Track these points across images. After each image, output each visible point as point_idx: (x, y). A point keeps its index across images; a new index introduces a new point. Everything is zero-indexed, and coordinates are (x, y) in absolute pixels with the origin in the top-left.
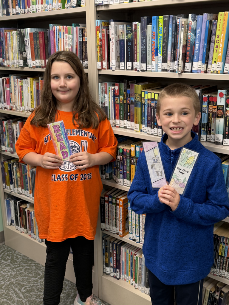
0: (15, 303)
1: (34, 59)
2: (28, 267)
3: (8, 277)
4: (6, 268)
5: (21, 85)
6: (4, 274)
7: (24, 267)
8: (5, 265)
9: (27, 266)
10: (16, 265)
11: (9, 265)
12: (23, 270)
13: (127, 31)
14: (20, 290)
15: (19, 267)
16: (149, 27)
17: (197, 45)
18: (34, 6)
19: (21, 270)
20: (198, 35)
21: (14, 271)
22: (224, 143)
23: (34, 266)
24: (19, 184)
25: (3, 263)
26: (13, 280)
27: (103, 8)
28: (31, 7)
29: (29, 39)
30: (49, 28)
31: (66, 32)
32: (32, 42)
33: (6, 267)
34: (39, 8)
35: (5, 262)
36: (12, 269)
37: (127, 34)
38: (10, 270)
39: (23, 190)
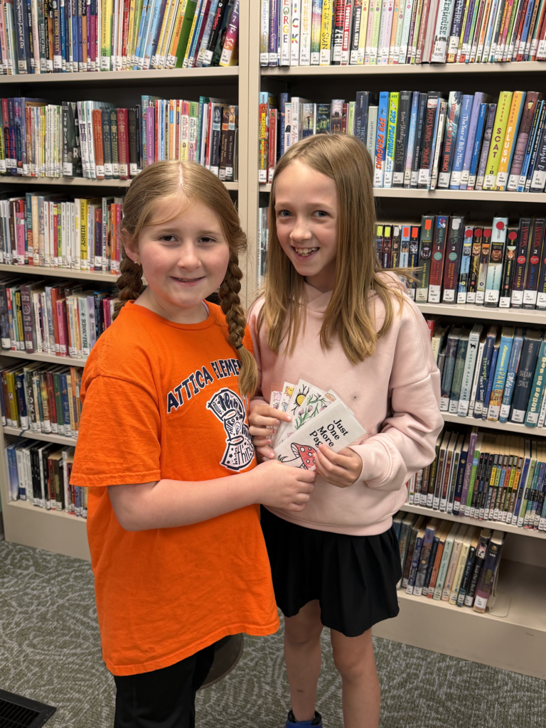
0: (89, 639)
1: (102, 162)
2: (78, 574)
3: (46, 596)
4: (34, 583)
5: (56, 214)
6: (35, 592)
7: (70, 574)
8: (27, 578)
9: (76, 571)
10: (50, 573)
11: (36, 575)
12: (71, 580)
13: (318, 115)
14: (85, 615)
15: (60, 575)
16: (373, 109)
17: (461, 144)
18: (107, 59)
19: (67, 580)
20: (463, 128)
21: (53, 585)
22: (501, 303)
23: (89, 569)
24: (46, 414)
25: (21, 574)
26: (61, 601)
27: (276, 72)
28: (98, 59)
29: (90, 122)
30: (140, 103)
31: (184, 111)
32: (99, 128)
33: (33, 581)
34: (117, 62)
35: (25, 572)
36: (48, 581)
37: (318, 121)
38: (44, 584)
39: (55, 425)
